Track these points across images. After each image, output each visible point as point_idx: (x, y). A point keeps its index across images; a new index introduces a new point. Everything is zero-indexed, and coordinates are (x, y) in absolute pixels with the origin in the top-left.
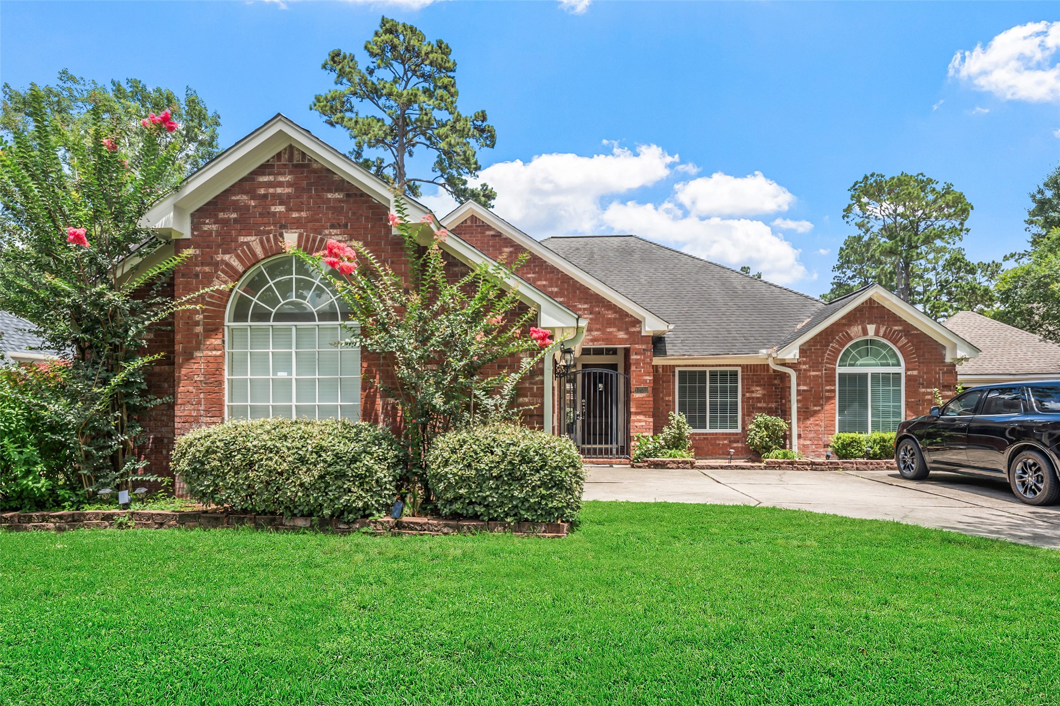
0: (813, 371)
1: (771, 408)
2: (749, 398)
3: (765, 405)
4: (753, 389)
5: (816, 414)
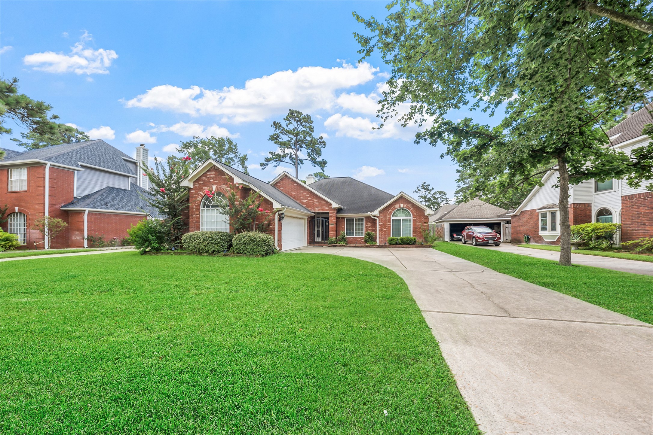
0: (384, 218)
1: (373, 229)
2: (366, 227)
3: (371, 229)
4: (368, 224)
5: (385, 231)
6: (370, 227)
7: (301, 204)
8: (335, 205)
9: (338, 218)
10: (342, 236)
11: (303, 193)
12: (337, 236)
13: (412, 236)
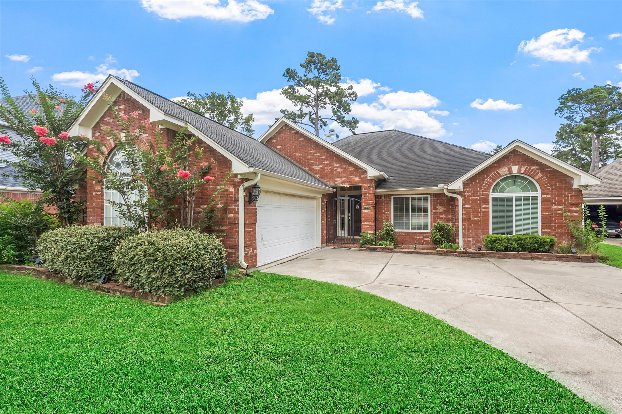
0: (474, 196)
1: (449, 218)
2: (435, 213)
3: (445, 216)
4: (438, 207)
5: (476, 222)
6: (441, 213)
7: (311, 173)
8: (372, 172)
9: (377, 197)
10: (387, 230)
11: (314, 153)
12: (376, 230)
13: (540, 234)
